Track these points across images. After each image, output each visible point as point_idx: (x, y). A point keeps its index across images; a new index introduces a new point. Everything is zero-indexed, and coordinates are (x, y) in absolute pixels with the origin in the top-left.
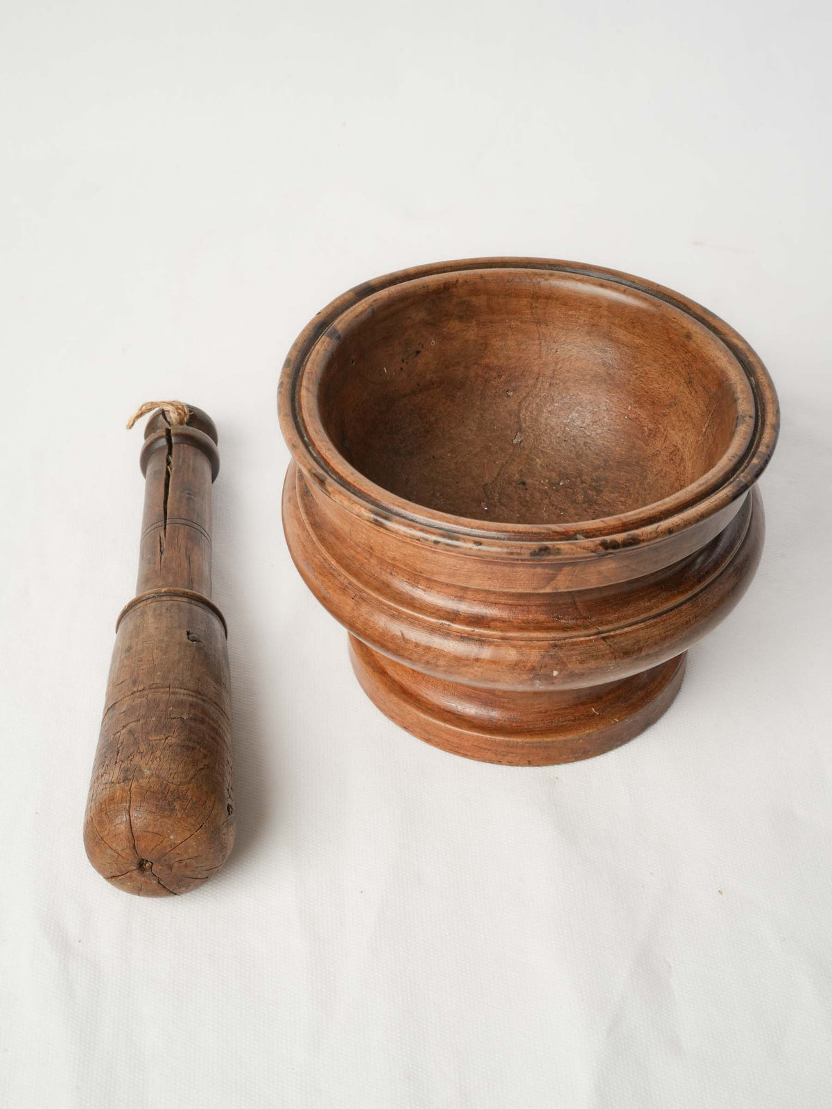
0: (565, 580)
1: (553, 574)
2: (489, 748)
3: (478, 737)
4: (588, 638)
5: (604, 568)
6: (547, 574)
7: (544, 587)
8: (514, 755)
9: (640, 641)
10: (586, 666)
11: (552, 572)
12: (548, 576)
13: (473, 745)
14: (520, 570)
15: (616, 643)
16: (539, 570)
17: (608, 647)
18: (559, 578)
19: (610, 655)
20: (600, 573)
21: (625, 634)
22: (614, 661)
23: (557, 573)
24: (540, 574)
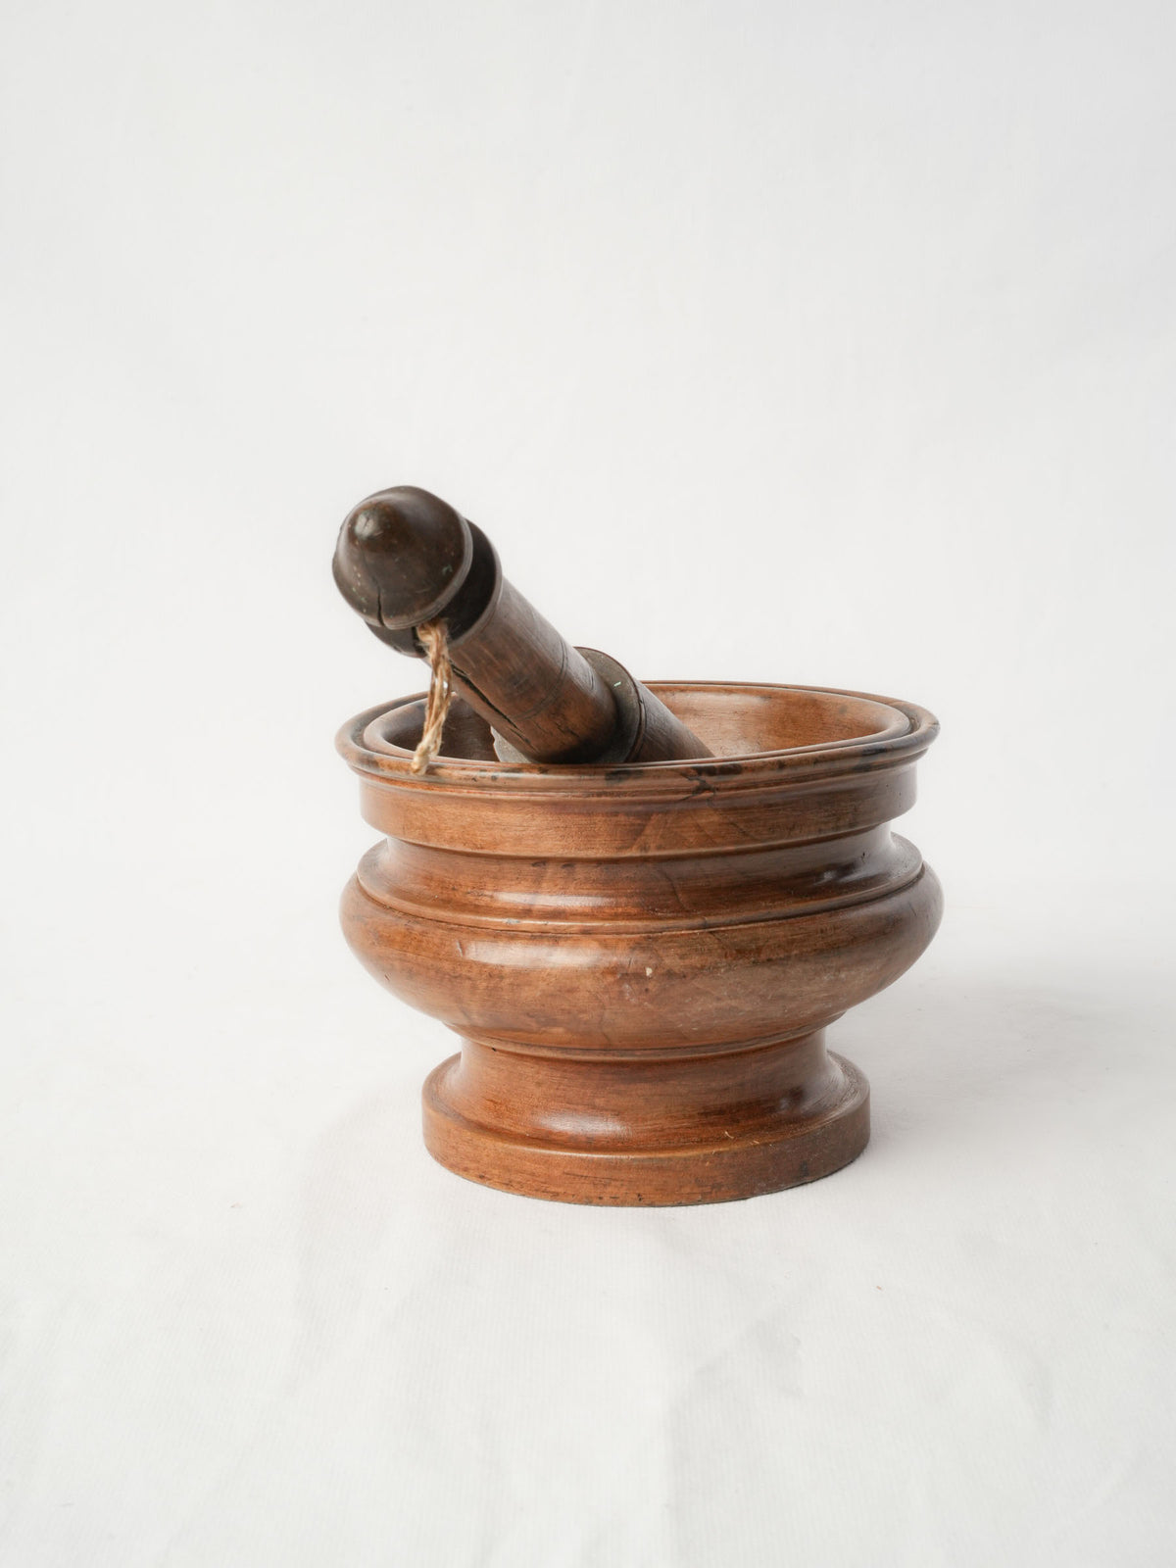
0: (656, 835)
1: (639, 824)
2: (585, 1174)
3: (571, 1157)
4: (690, 932)
5: (703, 821)
6: (633, 825)
7: (629, 847)
8: (618, 1183)
9: (758, 939)
10: (687, 962)
11: (639, 822)
12: (632, 828)
13: (564, 1173)
14: (598, 819)
15: (726, 938)
16: (622, 818)
17: (716, 941)
18: (648, 831)
19: (719, 951)
20: (699, 828)
21: (740, 930)
22: (724, 960)
23: (644, 823)
24: (625, 825)
